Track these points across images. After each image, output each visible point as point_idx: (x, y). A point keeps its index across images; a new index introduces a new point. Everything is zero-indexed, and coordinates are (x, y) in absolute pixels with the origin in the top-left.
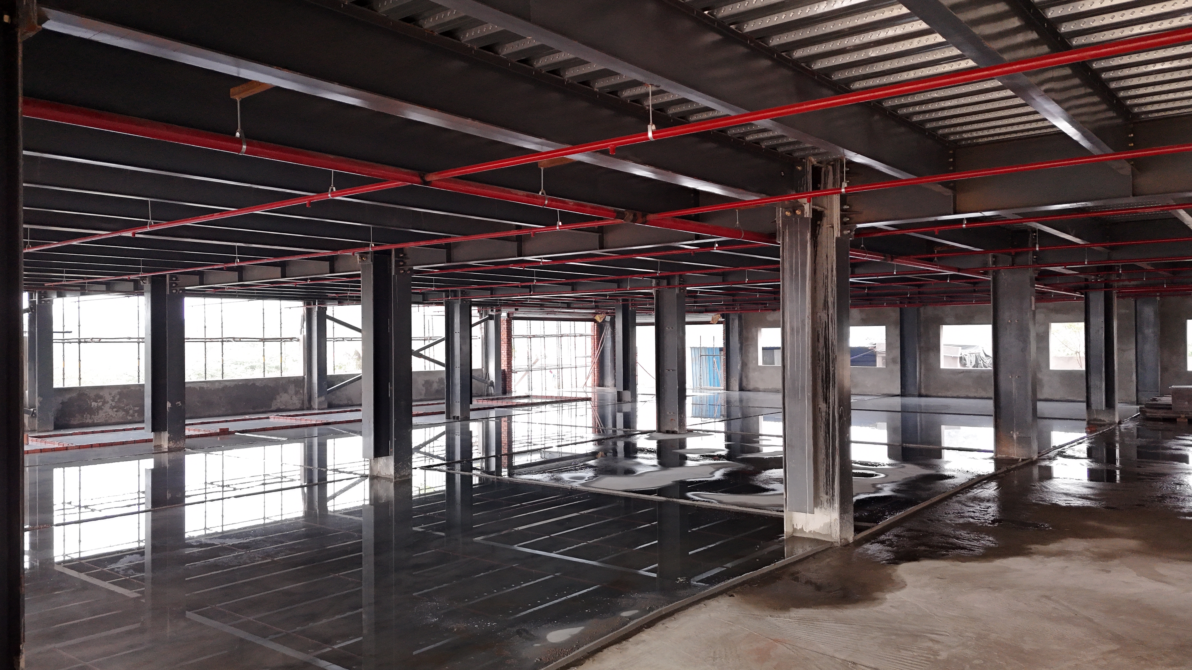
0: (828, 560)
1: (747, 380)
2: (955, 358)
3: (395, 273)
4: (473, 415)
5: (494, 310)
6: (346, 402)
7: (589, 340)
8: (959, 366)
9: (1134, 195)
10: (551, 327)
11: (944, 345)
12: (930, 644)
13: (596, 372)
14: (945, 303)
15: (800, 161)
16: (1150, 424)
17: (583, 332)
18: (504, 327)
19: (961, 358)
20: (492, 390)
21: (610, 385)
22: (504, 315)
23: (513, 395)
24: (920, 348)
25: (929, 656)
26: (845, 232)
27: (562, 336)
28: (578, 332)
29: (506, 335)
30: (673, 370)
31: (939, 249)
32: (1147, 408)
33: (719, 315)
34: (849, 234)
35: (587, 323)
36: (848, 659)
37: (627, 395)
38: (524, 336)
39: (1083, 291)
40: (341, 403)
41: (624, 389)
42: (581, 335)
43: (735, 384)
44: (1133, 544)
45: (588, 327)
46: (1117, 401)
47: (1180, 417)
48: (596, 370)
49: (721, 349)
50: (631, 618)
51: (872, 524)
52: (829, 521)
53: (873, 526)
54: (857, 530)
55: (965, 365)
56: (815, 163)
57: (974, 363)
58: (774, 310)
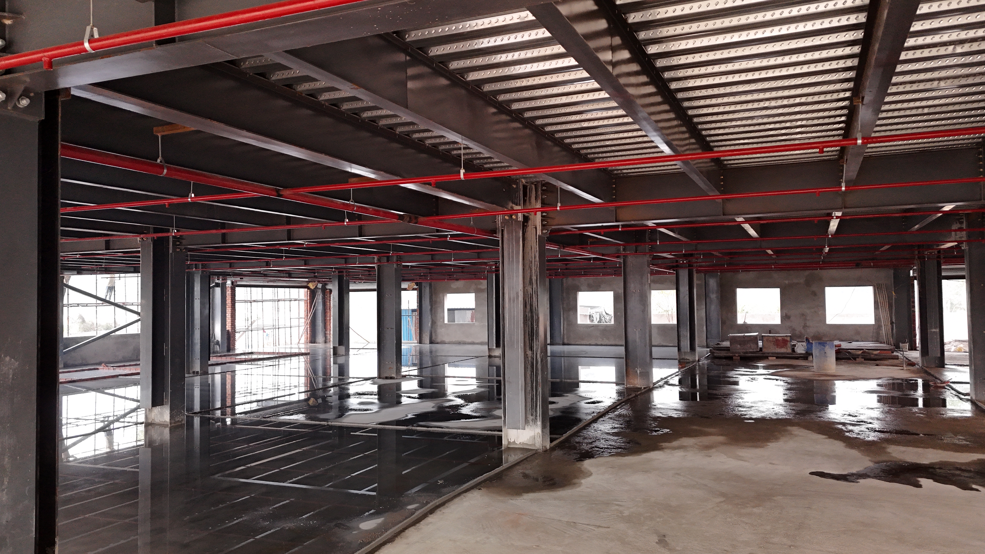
0: (537, 461)
1: (436, 335)
2: (586, 316)
3: (172, 251)
4: (210, 369)
5: (221, 279)
6: (80, 362)
7: (302, 304)
8: (588, 322)
9: (723, 215)
10: (268, 293)
11: (580, 306)
12: (617, 507)
13: (308, 331)
14: (580, 275)
15: (516, 182)
16: (716, 361)
17: (297, 297)
18: (229, 292)
19: (590, 316)
20: (217, 348)
21: (321, 342)
22: (229, 283)
23: (237, 352)
24: (563, 308)
25: (618, 514)
26: (544, 232)
27: (279, 301)
28: (293, 297)
29: (230, 300)
30: (391, 329)
31: (591, 240)
32: (714, 350)
33: (414, 284)
34: (546, 232)
35: (300, 289)
36: (569, 521)
37: (341, 350)
38: (246, 301)
39: (675, 269)
40: (76, 363)
41: (339, 345)
42: (295, 300)
43: (426, 339)
44: (721, 439)
45: (302, 293)
46: (697, 346)
47: (735, 356)
48: (308, 329)
49: (413, 311)
50: (416, 509)
51: (559, 436)
52: (533, 434)
53: (560, 437)
54: (552, 440)
55: (592, 321)
56: (524, 183)
57: (598, 319)
58: (457, 280)
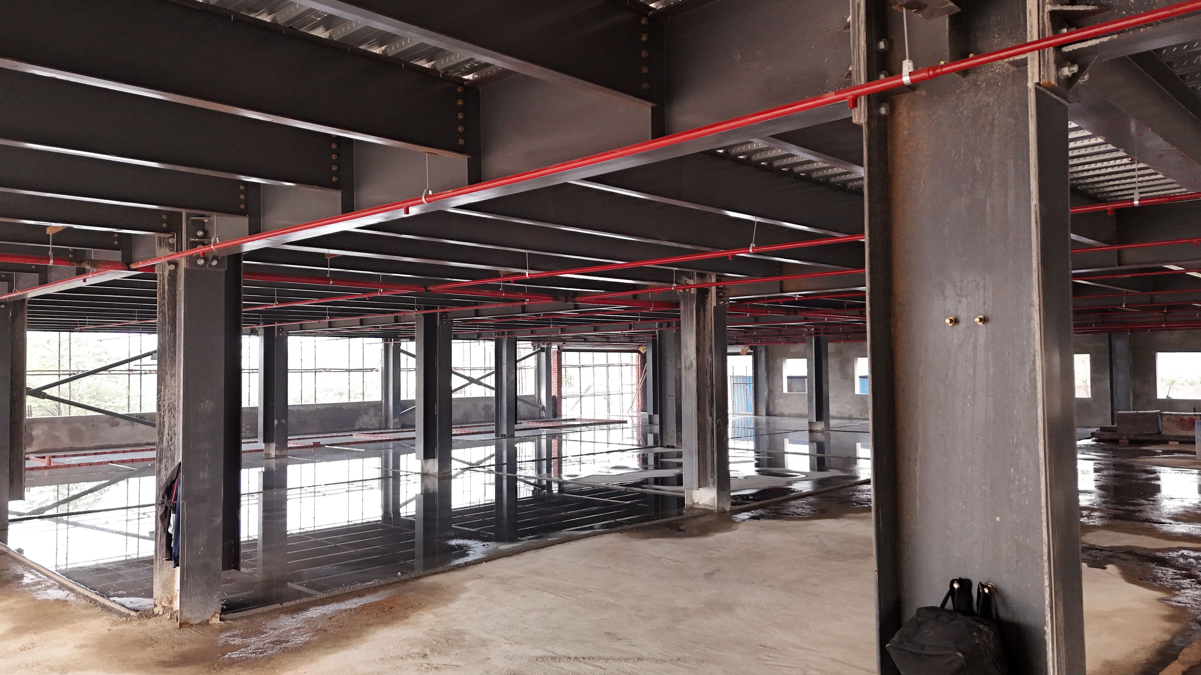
1: (774, 406)
3: (440, 325)
5: (547, 344)
7: (634, 369)
10: (600, 357)
13: (640, 398)
17: (629, 363)
18: (554, 358)
20: (543, 414)
22: (555, 348)
23: (563, 418)
26: (720, 303)
27: (609, 366)
28: (624, 362)
29: (556, 365)
33: (748, 347)
34: (723, 304)
35: (632, 354)
37: (656, 419)
38: (573, 366)
42: (627, 365)
43: (763, 410)
45: (633, 358)
52: (711, 496)
58: (795, 343)
